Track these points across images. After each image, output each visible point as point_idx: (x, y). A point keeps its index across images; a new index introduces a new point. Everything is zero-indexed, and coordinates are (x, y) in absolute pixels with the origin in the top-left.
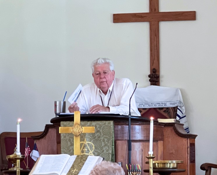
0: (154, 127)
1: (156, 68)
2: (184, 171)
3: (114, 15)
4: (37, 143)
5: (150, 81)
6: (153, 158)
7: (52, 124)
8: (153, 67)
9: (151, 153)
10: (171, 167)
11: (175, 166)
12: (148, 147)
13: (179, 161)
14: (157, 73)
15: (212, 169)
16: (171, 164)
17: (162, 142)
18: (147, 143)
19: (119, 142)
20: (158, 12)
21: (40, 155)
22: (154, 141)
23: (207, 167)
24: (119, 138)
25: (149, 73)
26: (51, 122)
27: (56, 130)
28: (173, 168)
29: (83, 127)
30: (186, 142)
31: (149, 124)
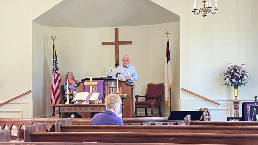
0: (119, 82)
1: (118, 62)
2: (130, 98)
3: (102, 42)
4: (76, 88)
5: (115, 66)
6: (119, 93)
7: (81, 81)
8: (117, 61)
9: (118, 91)
10: (125, 96)
11: (127, 96)
12: (117, 89)
13: (128, 94)
14: (118, 63)
15: (139, 97)
16: (125, 95)
17: (121, 88)
18: (116, 88)
19: (106, 88)
20: (118, 41)
21: (77, 93)
22: (119, 87)
23: (137, 97)
24: (106, 86)
25: (115, 63)
26: (81, 80)
27: (83, 84)
28: (126, 97)
29: (93, 83)
30: (130, 88)
31: (117, 81)
